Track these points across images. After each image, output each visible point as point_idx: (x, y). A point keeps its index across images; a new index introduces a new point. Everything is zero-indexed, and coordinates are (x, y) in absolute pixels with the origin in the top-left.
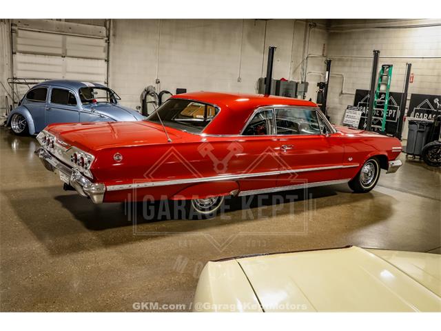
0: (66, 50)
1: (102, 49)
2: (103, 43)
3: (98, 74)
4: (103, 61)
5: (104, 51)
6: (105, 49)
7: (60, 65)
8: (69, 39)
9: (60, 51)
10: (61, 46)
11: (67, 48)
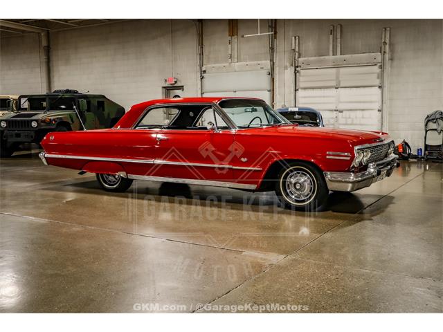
0: (339, 82)
1: (376, 75)
2: (376, 69)
3: (371, 102)
4: (377, 88)
5: (378, 78)
6: (378, 74)
7: (333, 97)
8: (342, 70)
9: (334, 83)
10: (334, 78)
11: (340, 79)
